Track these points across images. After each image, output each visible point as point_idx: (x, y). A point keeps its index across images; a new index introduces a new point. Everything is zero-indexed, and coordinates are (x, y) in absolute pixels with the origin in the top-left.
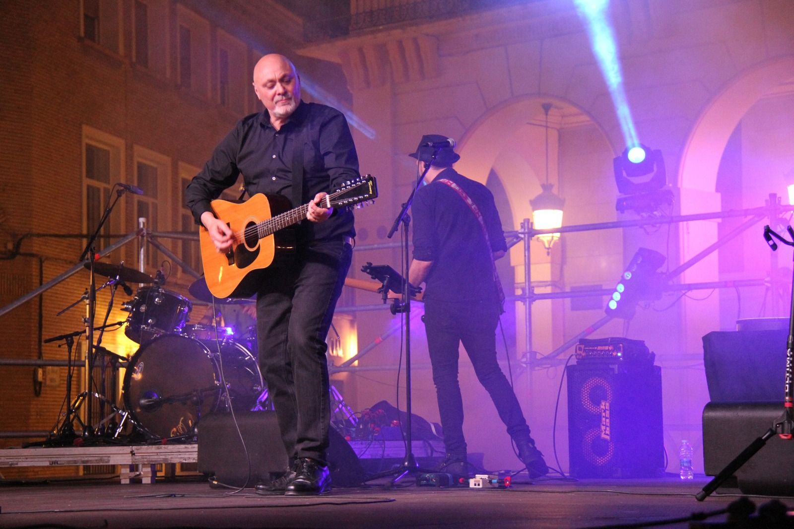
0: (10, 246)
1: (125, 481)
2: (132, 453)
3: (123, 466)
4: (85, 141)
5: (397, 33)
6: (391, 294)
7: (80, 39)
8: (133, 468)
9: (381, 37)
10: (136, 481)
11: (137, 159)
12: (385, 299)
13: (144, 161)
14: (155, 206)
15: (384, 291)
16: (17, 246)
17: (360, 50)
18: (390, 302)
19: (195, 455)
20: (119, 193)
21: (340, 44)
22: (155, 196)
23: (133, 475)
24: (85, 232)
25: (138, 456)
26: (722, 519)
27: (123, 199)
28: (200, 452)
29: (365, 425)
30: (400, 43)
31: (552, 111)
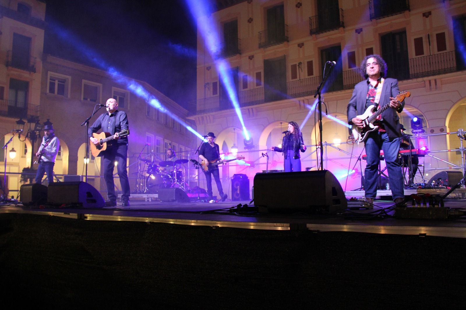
0: (132, 155)
1: (146, 201)
2: (147, 196)
3: (146, 198)
4: (147, 135)
5: (205, 114)
6: (196, 165)
7: (146, 116)
8: (148, 198)
9: (202, 115)
10: (148, 201)
11: (156, 138)
12: (195, 166)
13: (158, 139)
14: (160, 148)
15: (194, 164)
16: (133, 155)
17: (199, 118)
18: (196, 167)
19: (158, 196)
20: (146, 145)
21: (195, 116)
22: (160, 146)
23: (148, 199)
24: (146, 153)
25: (148, 196)
26: (236, 208)
27: (146, 146)
28: (159, 196)
29: (193, 191)
30: (206, 116)
31: (235, 130)
